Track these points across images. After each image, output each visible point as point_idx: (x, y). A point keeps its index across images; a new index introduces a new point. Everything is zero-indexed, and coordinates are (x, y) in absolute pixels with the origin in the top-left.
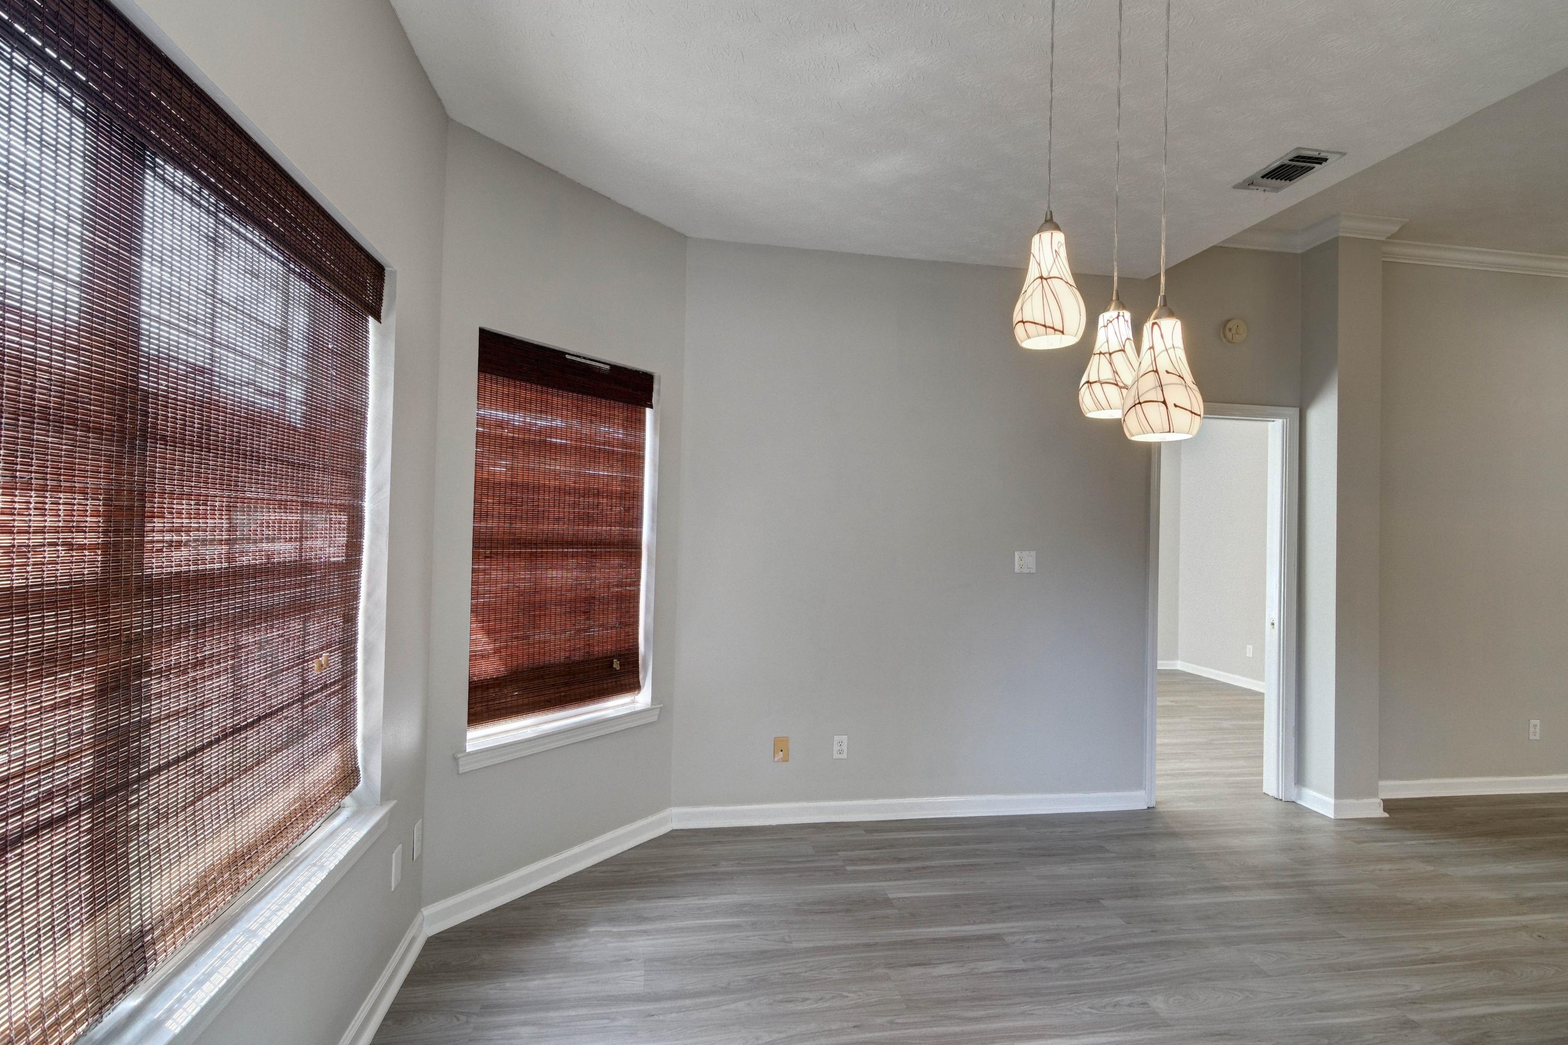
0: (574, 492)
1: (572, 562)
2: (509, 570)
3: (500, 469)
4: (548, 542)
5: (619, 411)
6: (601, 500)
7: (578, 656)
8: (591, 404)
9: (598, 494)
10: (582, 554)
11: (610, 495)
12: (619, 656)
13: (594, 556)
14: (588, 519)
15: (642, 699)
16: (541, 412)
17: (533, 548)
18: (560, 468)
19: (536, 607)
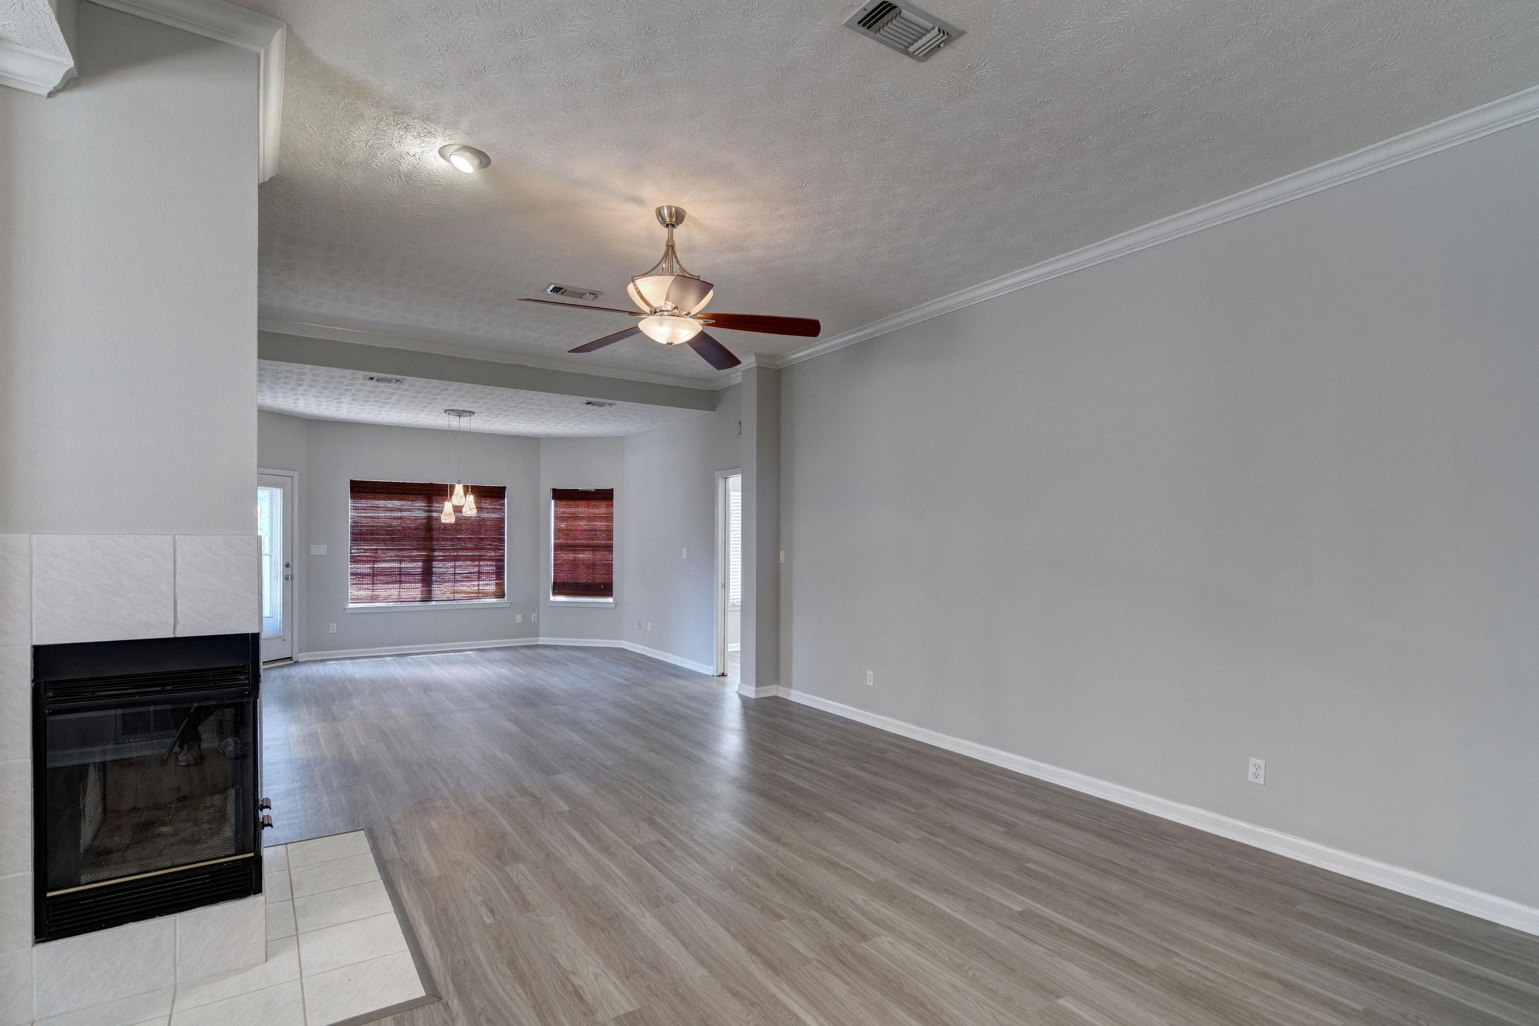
0: (588, 530)
1: (587, 553)
2: (566, 554)
3: (563, 525)
4: (578, 546)
5: (603, 503)
6: (599, 533)
7: (589, 582)
8: (592, 503)
9: (596, 531)
10: (591, 550)
11: (600, 531)
12: (604, 584)
13: (595, 550)
14: (593, 539)
15: (610, 600)
16: (577, 507)
17: (574, 548)
18: (582, 524)
19: (574, 564)
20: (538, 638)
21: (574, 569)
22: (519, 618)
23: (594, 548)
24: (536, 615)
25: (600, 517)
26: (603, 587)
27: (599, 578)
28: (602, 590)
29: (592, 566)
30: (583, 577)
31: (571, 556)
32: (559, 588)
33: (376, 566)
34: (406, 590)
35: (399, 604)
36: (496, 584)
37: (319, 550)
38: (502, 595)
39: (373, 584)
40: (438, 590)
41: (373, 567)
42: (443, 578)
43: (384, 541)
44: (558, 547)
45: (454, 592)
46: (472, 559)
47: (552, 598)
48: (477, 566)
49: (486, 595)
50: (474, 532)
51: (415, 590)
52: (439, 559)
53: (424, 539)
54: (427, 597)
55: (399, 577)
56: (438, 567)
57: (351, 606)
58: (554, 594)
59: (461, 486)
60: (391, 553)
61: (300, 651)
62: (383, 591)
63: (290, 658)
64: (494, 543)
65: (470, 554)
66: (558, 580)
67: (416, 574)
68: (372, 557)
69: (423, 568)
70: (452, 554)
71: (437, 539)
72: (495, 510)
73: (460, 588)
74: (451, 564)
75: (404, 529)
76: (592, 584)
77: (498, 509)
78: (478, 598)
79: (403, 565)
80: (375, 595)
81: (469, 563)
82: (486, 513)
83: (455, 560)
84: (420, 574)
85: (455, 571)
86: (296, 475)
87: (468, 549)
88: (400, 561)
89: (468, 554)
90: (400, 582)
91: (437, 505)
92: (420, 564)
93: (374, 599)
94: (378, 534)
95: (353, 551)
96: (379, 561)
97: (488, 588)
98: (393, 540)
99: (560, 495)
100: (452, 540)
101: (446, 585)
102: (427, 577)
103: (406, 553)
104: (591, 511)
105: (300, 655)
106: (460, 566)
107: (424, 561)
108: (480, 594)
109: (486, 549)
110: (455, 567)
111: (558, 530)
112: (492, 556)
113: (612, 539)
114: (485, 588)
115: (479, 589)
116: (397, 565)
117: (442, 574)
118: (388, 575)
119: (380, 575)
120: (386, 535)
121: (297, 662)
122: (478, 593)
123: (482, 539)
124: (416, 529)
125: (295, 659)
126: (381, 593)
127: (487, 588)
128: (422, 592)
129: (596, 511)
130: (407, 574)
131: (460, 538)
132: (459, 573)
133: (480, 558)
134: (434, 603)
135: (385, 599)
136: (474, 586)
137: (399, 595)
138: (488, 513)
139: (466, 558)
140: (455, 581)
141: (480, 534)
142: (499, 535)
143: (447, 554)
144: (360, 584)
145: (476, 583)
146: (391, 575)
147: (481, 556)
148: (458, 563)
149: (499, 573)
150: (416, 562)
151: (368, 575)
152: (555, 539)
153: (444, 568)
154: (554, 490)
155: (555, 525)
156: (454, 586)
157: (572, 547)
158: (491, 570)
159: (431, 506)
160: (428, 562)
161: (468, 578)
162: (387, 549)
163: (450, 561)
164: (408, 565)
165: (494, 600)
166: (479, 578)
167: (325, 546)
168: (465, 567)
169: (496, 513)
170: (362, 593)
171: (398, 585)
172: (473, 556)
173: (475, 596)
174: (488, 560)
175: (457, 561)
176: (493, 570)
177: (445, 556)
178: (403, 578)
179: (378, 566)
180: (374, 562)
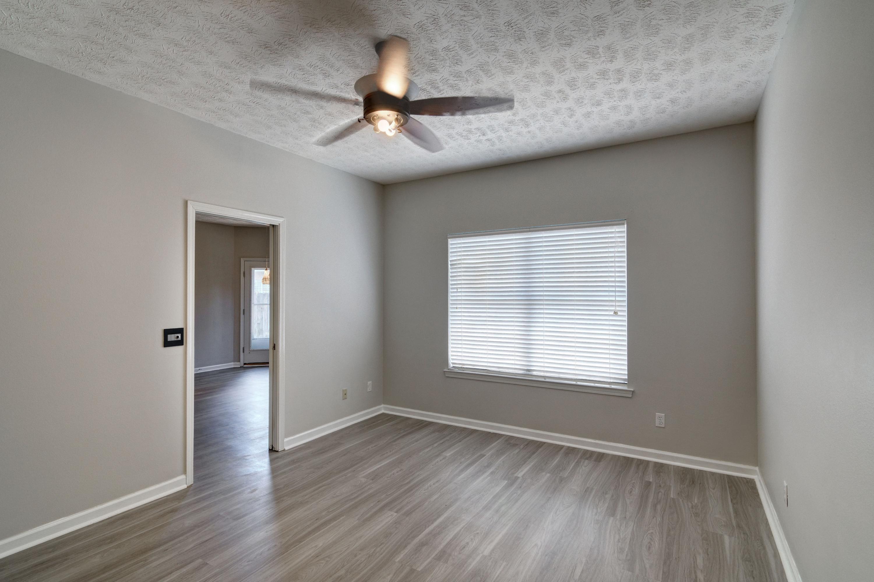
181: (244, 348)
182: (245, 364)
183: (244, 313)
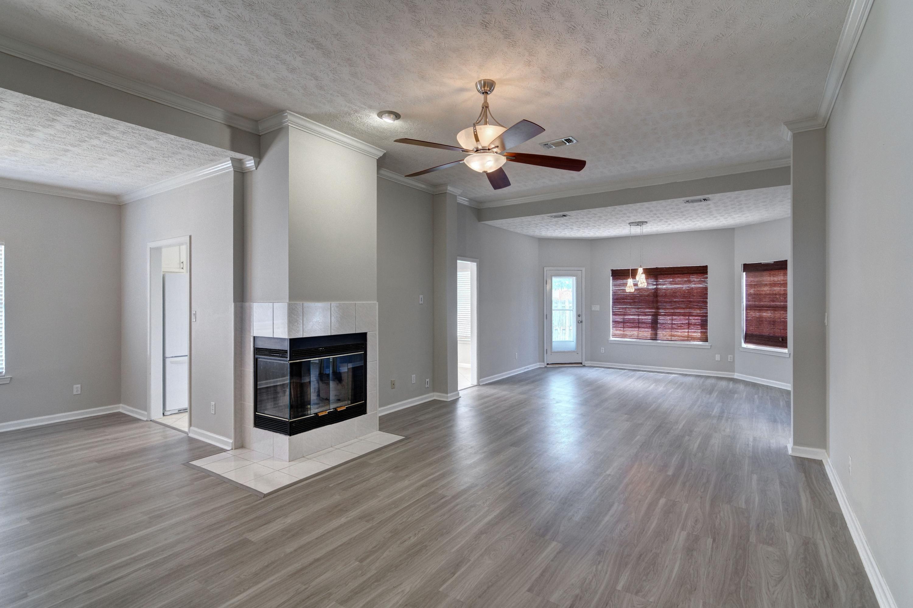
0: (770, 294)
1: (769, 312)
2: (754, 312)
3: (752, 291)
4: (763, 306)
5: (782, 272)
6: (777, 296)
7: (771, 335)
8: (773, 272)
9: (776, 295)
10: (772, 310)
11: (780, 295)
13: (775, 310)
14: (773, 301)
17: (760, 308)
18: (766, 289)
19: (760, 321)
20: (733, 373)
21: (760, 324)
22: (718, 357)
23: (775, 308)
24: (732, 356)
25: (779, 283)
26: (780, 339)
27: (778, 332)
28: (780, 342)
29: (773, 322)
30: (766, 331)
31: (757, 314)
32: (749, 338)
33: (625, 317)
34: (642, 332)
35: (638, 340)
36: (701, 332)
37: (596, 308)
38: (706, 340)
39: (624, 327)
40: (660, 333)
41: (624, 318)
42: (665, 327)
43: (630, 304)
44: (748, 308)
45: (672, 336)
46: (684, 315)
47: (744, 345)
48: (687, 319)
49: (694, 339)
50: (684, 297)
51: (647, 333)
52: (662, 314)
53: (653, 302)
54: (655, 337)
55: (638, 324)
56: (661, 320)
57: (612, 338)
58: (746, 342)
59: (642, 269)
60: (633, 310)
61: (586, 361)
62: (630, 332)
63: (581, 363)
64: (699, 304)
65: (683, 311)
66: (749, 332)
67: (648, 323)
68: (623, 312)
69: (652, 320)
70: (670, 311)
71: (661, 302)
72: (700, 282)
73: (675, 333)
74: (670, 317)
75: (641, 296)
76: (773, 337)
77: (703, 281)
78: (688, 340)
79: (640, 317)
80: (625, 334)
81: (682, 317)
82: (693, 284)
83: (672, 315)
84: (650, 323)
85: (672, 322)
86: (584, 269)
87: (681, 308)
88: (639, 315)
89: (681, 311)
90: (639, 327)
91: (660, 281)
92: (650, 317)
93: (624, 336)
94: (626, 299)
95: (614, 309)
96: (627, 315)
97: (696, 334)
98: (634, 302)
99: (747, 268)
100: (670, 302)
101: (667, 330)
102: (654, 325)
103: (642, 310)
104: (772, 279)
105: (586, 362)
106: (675, 319)
107: (652, 315)
108: (690, 338)
109: (694, 308)
110: (672, 320)
111: (748, 295)
112: (698, 313)
113: (786, 302)
114: (693, 334)
115: (688, 335)
116: (637, 317)
117: (663, 323)
118: (632, 323)
119: (627, 322)
120: (630, 300)
121: (584, 366)
122: (688, 337)
123: (691, 301)
124: (648, 296)
125: (583, 364)
126: (628, 333)
127: (694, 334)
128: (651, 334)
129: (776, 279)
130: (643, 323)
131: (676, 301)
132: (675, 324)
133: (690, 315)
134: (659, 341)
135: (631, 337)
136: (684, 332)
137: (638, 335)
138: (695, 284)
139: (680, 314)
140: (672, 328)
141: (690, 298)
142: (704, 299)
143: (667, 311)
144: (617, 327)
145: (687, 330)
146: (634, 323)
147: (690, 313)
148: (674, 317)
149: (704, 325)
150: (647, 316)
151: (621, 322)
152: (746, 301)
153: (665, 320)
154: (745, 265)
155: (747, 291)
156: (672, 332)
157: (758, 307)
158: (698, 322)
159: (658, 282)
160: (656, 316)
161: (680, 327)
162: (631, 308)
163: (668, 315)
164: (643, 317)
165: (701, 343)
166: (689, 327)
167: (599, 306)
168: (679, 320)
169: (701, 284)
170: (618, 332)
171: (637, 329)
172: (685, 312)
173: (686, 339)
174: (696, 316)
175: (673, 316)
176: (699, 322)
177: (666, 312)
178: (640, 325)
179: (626, 317)
180: (624, 315)
181: (547, 350)
182: (548, 364)
183: (546, 317)
